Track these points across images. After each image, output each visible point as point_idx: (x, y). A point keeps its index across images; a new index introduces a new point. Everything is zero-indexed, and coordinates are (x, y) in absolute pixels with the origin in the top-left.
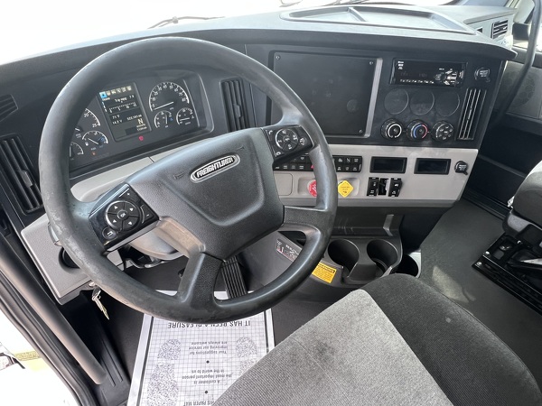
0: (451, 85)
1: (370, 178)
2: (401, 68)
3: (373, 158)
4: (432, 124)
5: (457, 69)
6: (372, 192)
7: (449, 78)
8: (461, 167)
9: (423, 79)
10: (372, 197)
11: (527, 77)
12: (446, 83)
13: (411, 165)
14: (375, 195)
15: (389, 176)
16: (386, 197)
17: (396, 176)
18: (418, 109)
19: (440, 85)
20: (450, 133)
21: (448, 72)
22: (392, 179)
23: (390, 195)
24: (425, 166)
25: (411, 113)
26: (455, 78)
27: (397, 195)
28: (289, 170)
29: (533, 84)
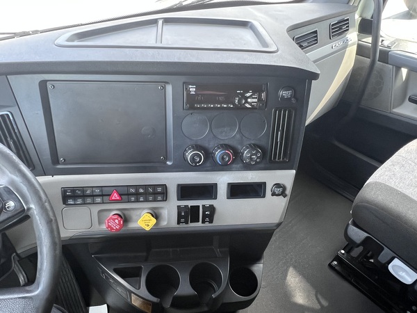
0: (253, 108)
1: (179, 207)
2: (193, 93)
3: (179, 185)
4: (239, 147)
5: (257, 90)
6: (182, 220)
7: (249, 100)
8: (278, 191)
9: (221, 103)
10: (183, 225)
11: (374, 72)
12: (247, 105)
13: (222, 191)
14: (187, 223)
15: (200, 203)
16: (200, 224)
17: (207, 202)
18: (221, 132)
19: (241, 108)
20: (258, 158)
21: (248, 95)
22: (203, 206)
23: (203, 222)
24: (237, 191)
25: (215, 137)
26: (256, 100)
27: (211, 221)
28: (84, 203)
29: (381, 78)
